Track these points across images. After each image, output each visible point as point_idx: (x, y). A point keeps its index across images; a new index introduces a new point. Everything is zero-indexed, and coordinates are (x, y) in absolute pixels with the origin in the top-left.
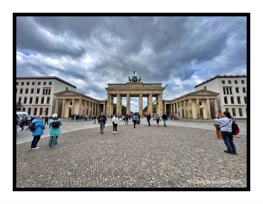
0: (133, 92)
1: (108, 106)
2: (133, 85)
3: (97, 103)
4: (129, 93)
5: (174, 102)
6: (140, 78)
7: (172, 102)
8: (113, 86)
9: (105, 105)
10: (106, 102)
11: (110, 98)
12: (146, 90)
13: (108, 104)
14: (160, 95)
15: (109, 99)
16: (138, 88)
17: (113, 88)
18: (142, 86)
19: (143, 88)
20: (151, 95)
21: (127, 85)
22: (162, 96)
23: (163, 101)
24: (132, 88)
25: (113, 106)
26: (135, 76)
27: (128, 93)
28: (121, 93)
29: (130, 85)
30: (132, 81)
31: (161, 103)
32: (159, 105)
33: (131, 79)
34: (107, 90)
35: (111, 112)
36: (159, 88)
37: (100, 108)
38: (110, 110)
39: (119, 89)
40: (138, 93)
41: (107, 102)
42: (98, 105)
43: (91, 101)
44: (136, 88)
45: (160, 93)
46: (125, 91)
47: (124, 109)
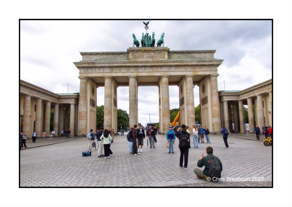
0: (144, 73)
1: (82, 108)
2: (146, 55)
3: (51, 101)
4: (135, 74)
5: (248, 94)
6: (163, 37)
7: (241, 96)
8: (94, 58)
9: (75, 105)
10: (77, 98)
11: (86, 88)
12: (176, 66)
13: (81, 102)
14: (213, 78)
15: (84, 90)
16: (158, 62)
17: (93, 63)
18: (166, 56)
19: (170, 62)
20: (190, 80)
21: (130, 56)
22: (216, 81)
23: (219, 93)
24: (141, 62)
25: (95, 109)
26: (148, 34)
27: (131, 73)
28: (114, 75)
29: (136, 54)
30: (140, 46)
31: (216, 98)
32: (209, 104)
33: (139, 39)
34: (79, 68)
35: (90, 123)
36: (211, 61)
37: (62, 114)
38: (86, 119)
39: (110, 65)
40: (157, 73)
41: (79, 98)
42: (57, 107)
43: (31, 95)
44: (153, 62)
45: (211, 73)
46: (124, 70)
47: (122, 116)
